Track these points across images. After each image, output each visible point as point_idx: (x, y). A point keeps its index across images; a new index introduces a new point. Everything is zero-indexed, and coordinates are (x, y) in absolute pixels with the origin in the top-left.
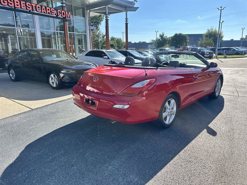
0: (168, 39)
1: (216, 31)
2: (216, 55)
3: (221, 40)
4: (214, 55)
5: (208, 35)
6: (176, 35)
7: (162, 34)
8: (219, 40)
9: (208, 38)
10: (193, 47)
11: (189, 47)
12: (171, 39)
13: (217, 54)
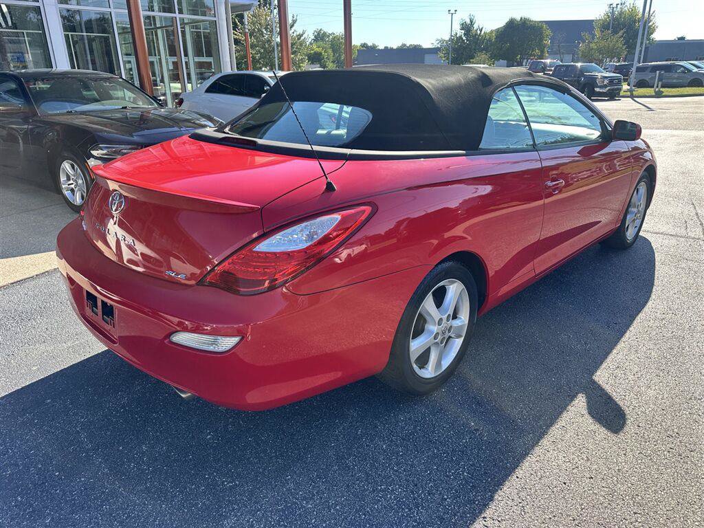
0: (487, 37)
1: (634, 9)
2: (629, 87)
3: (648, 39)
4: (625, 87)
5: (609, 23)
6: (512, 24)
7: (468, 22)
8: (643, 39)
9: (610, 32)
10: (562, 62)
11: (548, 61)
12: (497, 37)
13: (632, 84)
